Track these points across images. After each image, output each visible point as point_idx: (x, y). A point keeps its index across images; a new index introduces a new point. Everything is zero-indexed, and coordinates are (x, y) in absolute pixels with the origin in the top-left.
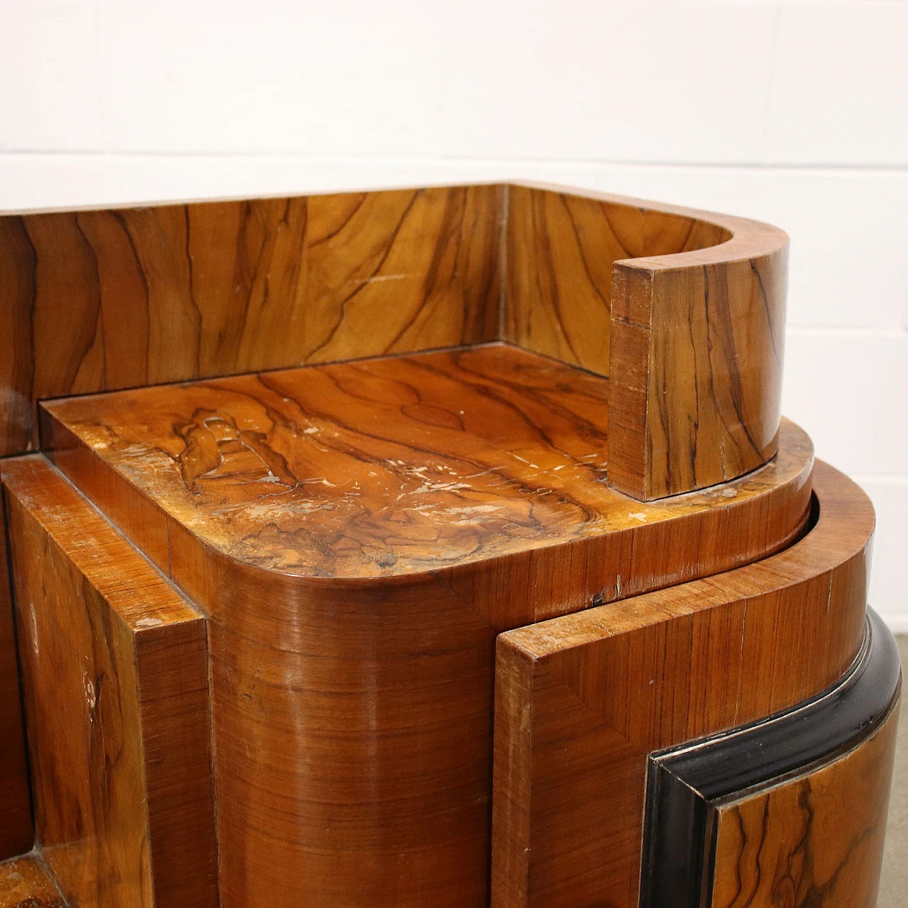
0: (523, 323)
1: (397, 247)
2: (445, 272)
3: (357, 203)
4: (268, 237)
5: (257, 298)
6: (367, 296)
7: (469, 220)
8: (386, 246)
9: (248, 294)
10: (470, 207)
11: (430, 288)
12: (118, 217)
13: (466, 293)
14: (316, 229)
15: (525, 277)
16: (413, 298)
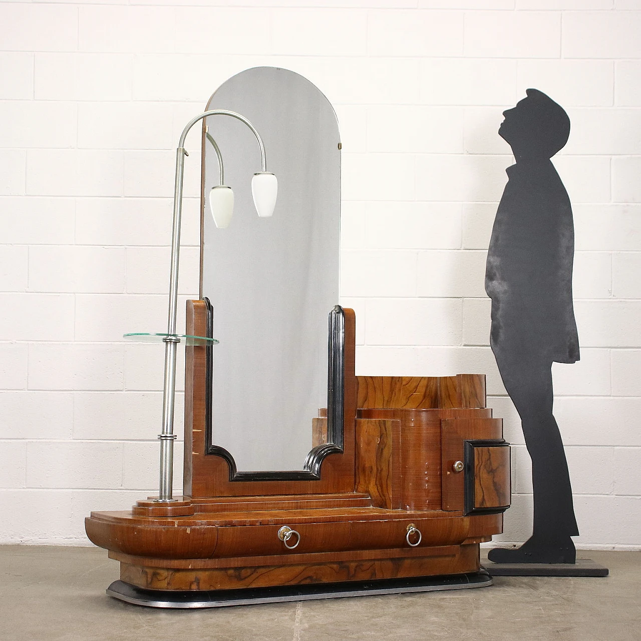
0: (443, 404)
1: (418, 388)
2: (427, 393)
3: (411, 379)
4: (396, 384)
5: (394, 394)
6: (413, 396)
7: (432, 384)
8: (416, 387)
9: (392, 393)
10: (432, 381)
11: (424, 396)
12: (371, 377)
13: (432, 398)
14: (404, 383)
15: (443, 394)
16: (422, 398)
